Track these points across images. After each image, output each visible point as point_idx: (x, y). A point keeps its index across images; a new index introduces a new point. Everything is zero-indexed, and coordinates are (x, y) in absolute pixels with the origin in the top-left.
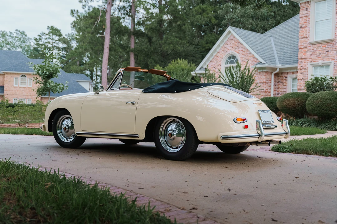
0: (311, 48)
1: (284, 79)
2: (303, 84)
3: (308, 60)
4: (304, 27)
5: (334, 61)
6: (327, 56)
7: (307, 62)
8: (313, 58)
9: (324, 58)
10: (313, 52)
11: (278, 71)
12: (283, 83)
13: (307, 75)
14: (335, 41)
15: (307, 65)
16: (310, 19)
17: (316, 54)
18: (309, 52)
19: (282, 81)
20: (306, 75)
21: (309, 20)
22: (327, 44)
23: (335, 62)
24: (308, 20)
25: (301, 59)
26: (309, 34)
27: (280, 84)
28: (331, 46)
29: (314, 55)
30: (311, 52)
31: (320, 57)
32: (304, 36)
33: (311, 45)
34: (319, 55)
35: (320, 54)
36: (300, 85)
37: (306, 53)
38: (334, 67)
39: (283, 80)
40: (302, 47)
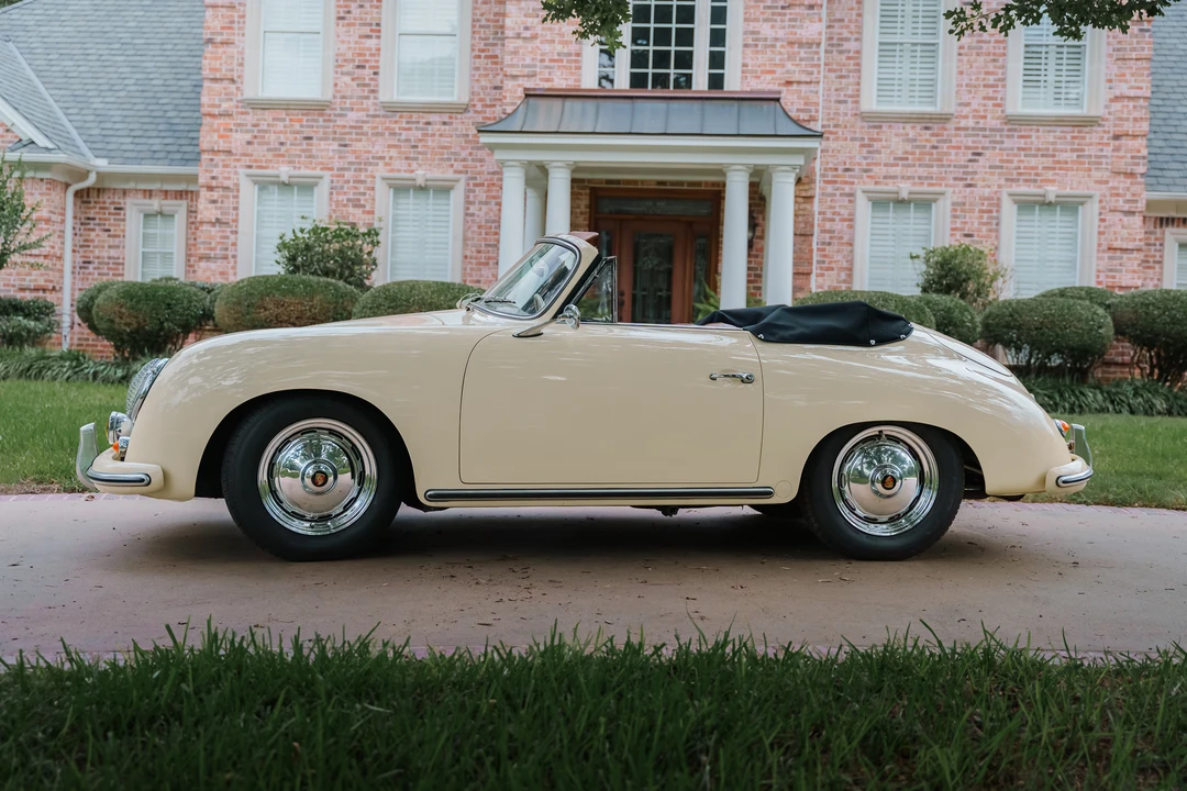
0: (250, 119)
1: (110, 214)
2: (218, 240)
3: (238, 160)
4: (222, 43)
5: (331, 172)
6: (308, 154)
7: (233, 164)
8: (255, 153)
9: (297, 160)
10: (256, 134)
11: (91, 181)
12: (107, 227)
13: (236, 209)
14: (335, 109)
15: (232, 176)
16: (247, 19)
17: (268, 143)
18: (241, 131)
19: (100, 219)
20: (231, 211)
21: (241, 20)
22: (306, 115)
23: (332, 176)
24: (236, 19)
25: (213, 151)
26: (240, 68)
27: (93, 230)
28: (321, 123)
29: (259, 144)
30: (247, 131)
31: (283, 156)
32: (224, 72)
33: (250, 111)
34: (277, 146)
35: (282, 144)
36: (210, 243)
37: (229, 134)
38: (331, 193)
39: (107, 216)
40: (216, 111)
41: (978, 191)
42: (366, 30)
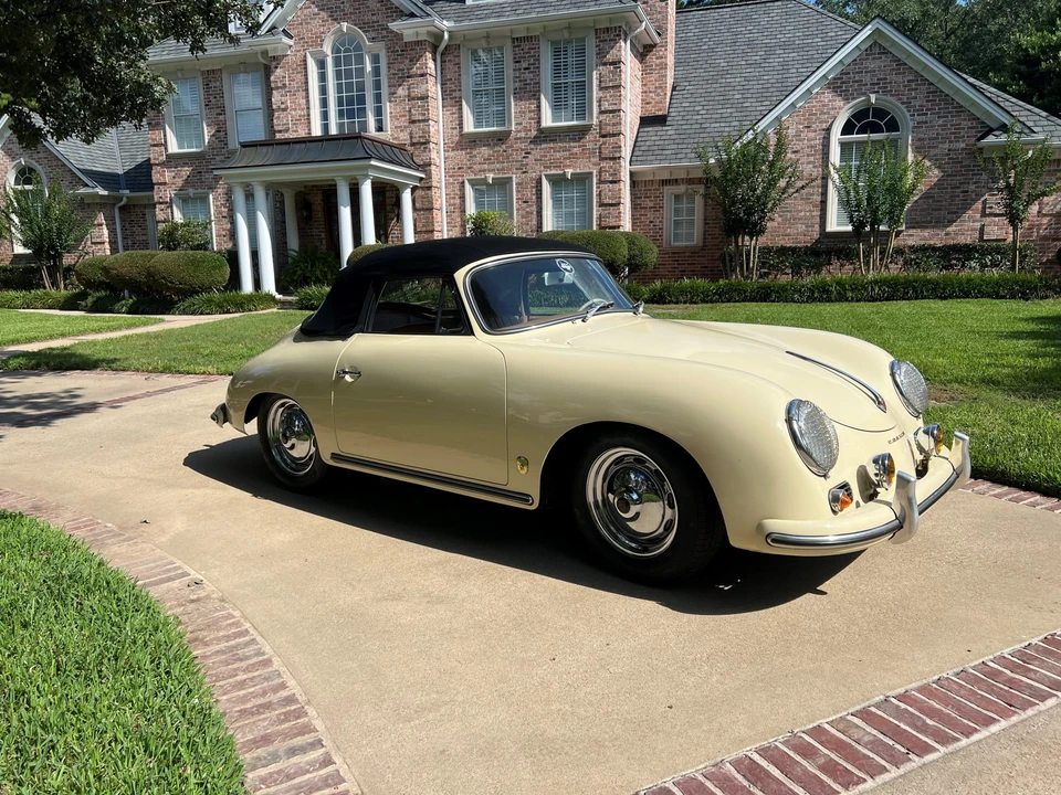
3: (170, 187)
4: (155, 125)
5: (212, 190)
6: (200, 181)
7: (168, 189)
8: (177, 183)
9: (196, 184)
11: (124, 201)
14: (210, 156)
15: (168, 196)
17: (183, 177)
25: (158, 183)
29: (179, 177)
30: (173, 171)
31: (189, 183)
32: (158, 141)
34: (186, 178)
35: (189, 176)
37: (165, 173)
38: (214, 201)
41: (529, 175)
42: (219, 111)
